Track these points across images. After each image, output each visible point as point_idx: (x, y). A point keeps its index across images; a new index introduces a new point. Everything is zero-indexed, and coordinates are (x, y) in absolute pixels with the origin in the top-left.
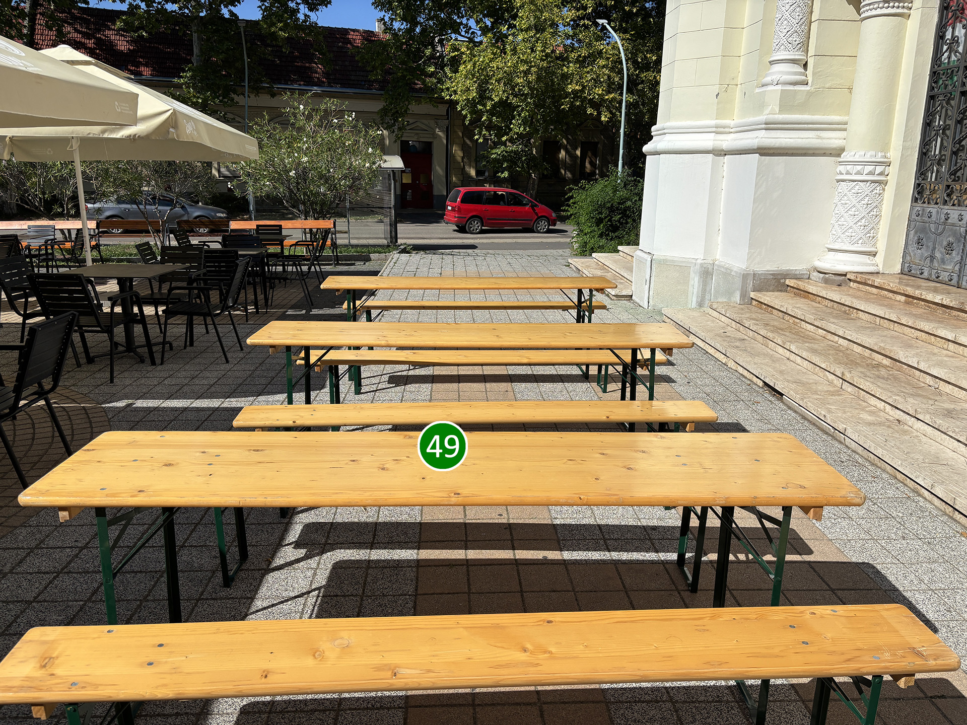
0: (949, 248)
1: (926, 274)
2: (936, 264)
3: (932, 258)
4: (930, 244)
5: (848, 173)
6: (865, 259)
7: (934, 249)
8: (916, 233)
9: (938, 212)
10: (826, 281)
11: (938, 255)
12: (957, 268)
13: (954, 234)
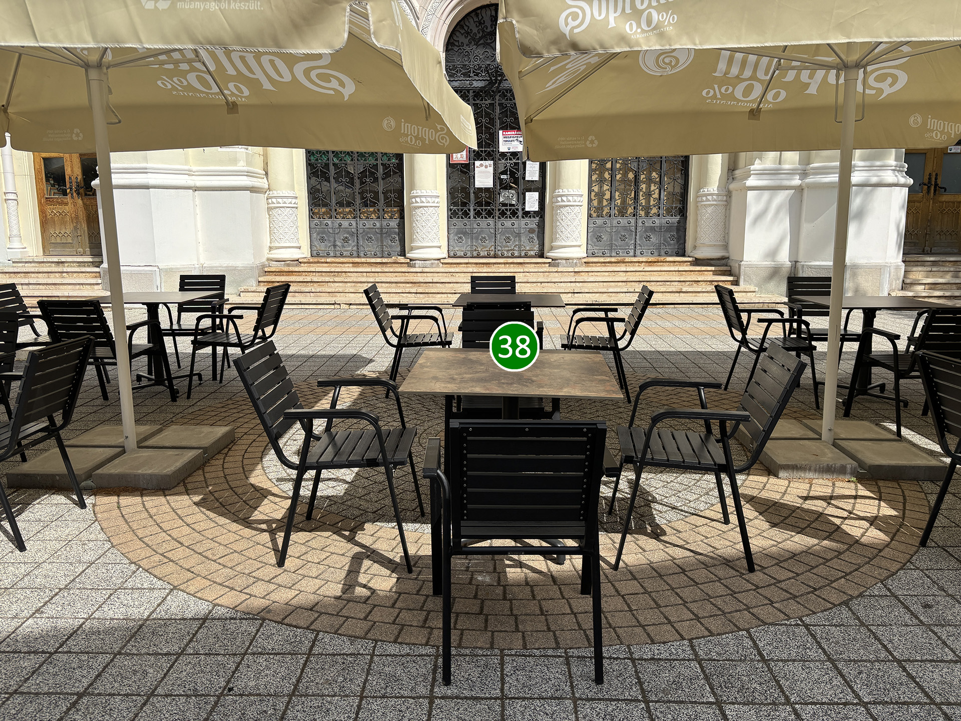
0: (346, 240)
1: (332, 254)
2: (338, 248)
3: (335, 246)
4: (332, 239)
5: (285, 203)
6: (297, 250)
7: (335, 241)
8: (318, 234)
9: (332, 223)
10: (288, 265)
11: (338, 243)
12: (355, 248)
13: (348, 233)
